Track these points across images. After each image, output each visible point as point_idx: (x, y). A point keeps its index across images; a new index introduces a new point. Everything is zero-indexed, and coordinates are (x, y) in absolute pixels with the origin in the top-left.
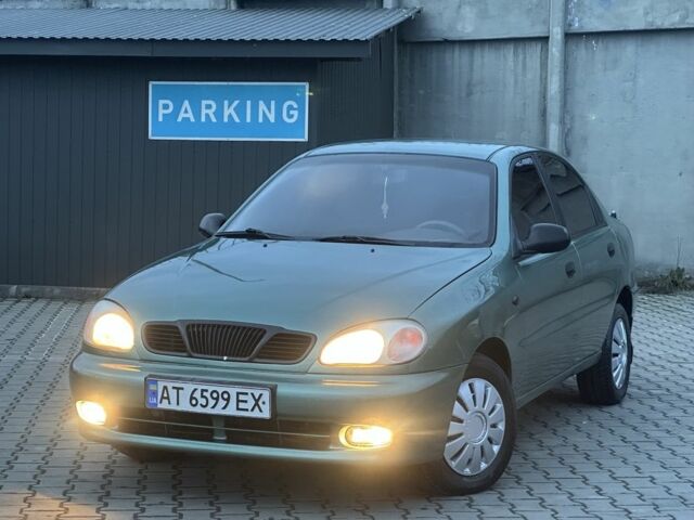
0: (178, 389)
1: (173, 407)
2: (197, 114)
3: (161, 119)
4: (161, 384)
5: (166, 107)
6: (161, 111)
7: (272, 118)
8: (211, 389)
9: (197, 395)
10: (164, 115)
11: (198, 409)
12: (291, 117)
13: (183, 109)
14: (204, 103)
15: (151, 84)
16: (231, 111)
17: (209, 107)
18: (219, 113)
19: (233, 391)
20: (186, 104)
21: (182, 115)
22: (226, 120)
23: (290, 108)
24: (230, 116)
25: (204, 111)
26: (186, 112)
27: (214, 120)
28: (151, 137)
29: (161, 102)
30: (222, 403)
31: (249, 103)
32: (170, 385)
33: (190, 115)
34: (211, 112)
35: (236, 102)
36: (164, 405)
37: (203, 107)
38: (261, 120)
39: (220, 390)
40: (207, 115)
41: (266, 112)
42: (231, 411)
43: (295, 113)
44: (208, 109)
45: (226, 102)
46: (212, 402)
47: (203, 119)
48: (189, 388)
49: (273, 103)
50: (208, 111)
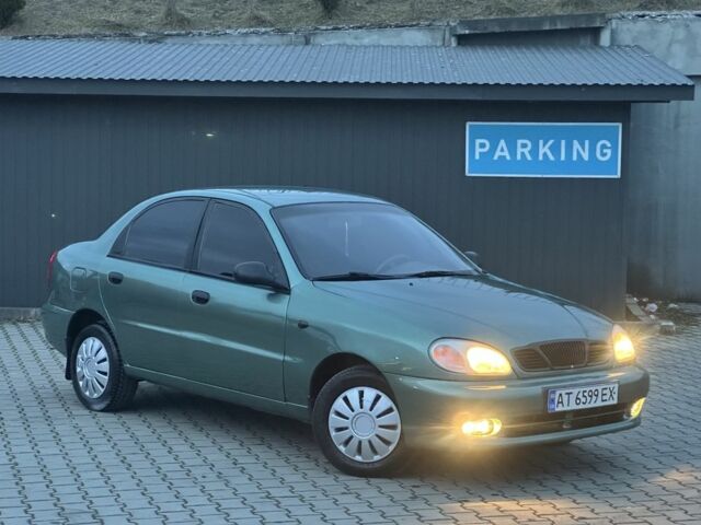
0: (568, 394)
1: (566, 408)
2: (513, 151)
3: (477, 157)
4: (558, 393)
5: (482, 146)
6: (478, 150)
7: (586, 156)
8: (588, 389)
9: (580, 396)
10: (480, 153)
11: (581, 406)
12: (604, 155)
13: (499, 148)
14: (520, 142)
15: (468, 124)
16: (546, 149)
17: (524, 146)
18: (535, 151)
19: (600, 388)
20: (502, 143)
21: (498, 153)
22: (541, 158)
23: (604, 146)
24: (545, 154)
25: (519, 150)
26: (502, 150)
27: (529, 158)
28: (467, 174)
29: (478, 141)
30: (594, 398)
31: (563, 142)
32: (563, 392)
33: (506, 154)
34: (526, 151)
35: (551, 142)
36: (560, 408)
37: (519, 145)
38: (575, 158)
39: (593, 389)
40: (523, 154)
41: (581, 151)
42: (599, 404)
43: (609, 152)
44: (524, 148)
45: (541, 142)
46: (589, 399)
47: (519, 157)
48: (575, 391)
49: (587, 142)
50: (524, 150)
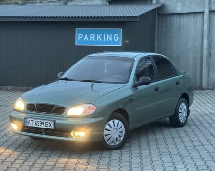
0: (32, 121)
1: (31, 125)
2: (89, 38)
3: (79, 39)
4: (28, 119)
5: (80, 36)
6: (79, 37)
7: (111, 39)
8: (40, 121)
9: (37, 122)
11: (37, 126)
12: (116, 39)
14: (91, 35)
15: (76, 29)
16: (99, 37)
17: (93, 36)
18: (96, 38)
19: (45, 122)
20: (86, 35)
21: (85, 38)
23: (116, 36)
24: (99, 39)
25: (91, 37)
27: (94, 40)
28: (76, 45)
29: (79, 35)
30: (42, 125)
31: (104, 35)
32: (30, 120)
33: (87, 38)
34: (93, 37)
35: (101, 35)
36: (29, 125)
38: (108, 40)
39: (42, 121)
41: (109, 37)
42: (44, 127)
43: (118, 38)
44: (92, 36)
45: (98, 35)
46: (40, 124)
47: (91, 39)
48: (35, 120)
49: (111, 35)
